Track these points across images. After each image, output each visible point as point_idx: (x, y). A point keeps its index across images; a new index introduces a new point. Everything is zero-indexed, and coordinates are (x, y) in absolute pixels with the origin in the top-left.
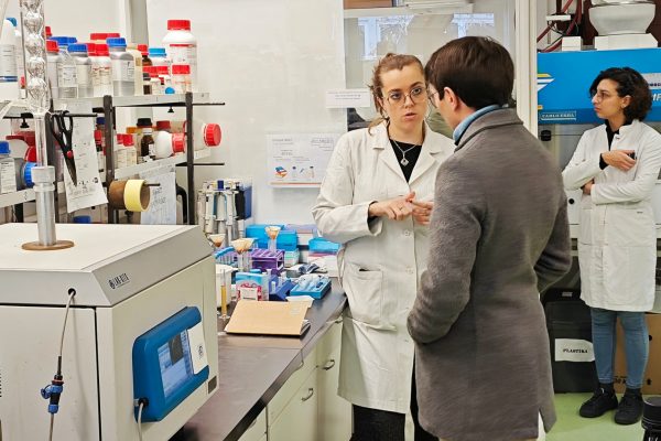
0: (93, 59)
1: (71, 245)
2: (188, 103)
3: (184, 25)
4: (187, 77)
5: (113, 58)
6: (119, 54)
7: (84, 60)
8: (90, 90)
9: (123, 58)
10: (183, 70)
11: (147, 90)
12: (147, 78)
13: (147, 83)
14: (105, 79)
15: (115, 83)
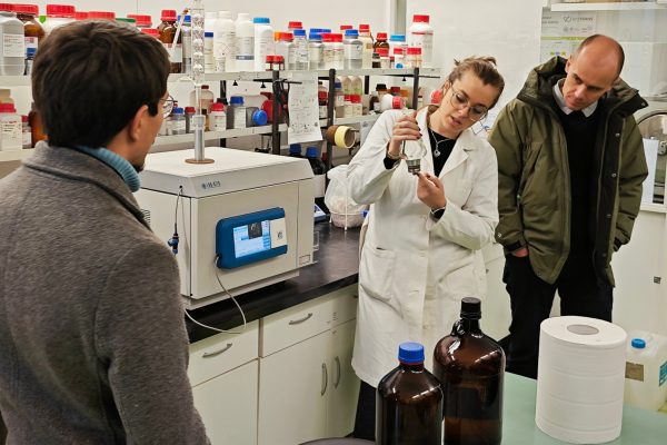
0: (326, 44)
1: (212, 161)
2: (416, 75)
3: (425, 19)
4: (418, 56)
5: (346, 43)
6: (352, 40)
7: (318, 44)
8: (320, 65)
9: (353, 43)
10: (416, 51)
11: (376, 65)
12: (376, 56)
13: (377, 60)
14: (337, 57)
15: (346, 60)
